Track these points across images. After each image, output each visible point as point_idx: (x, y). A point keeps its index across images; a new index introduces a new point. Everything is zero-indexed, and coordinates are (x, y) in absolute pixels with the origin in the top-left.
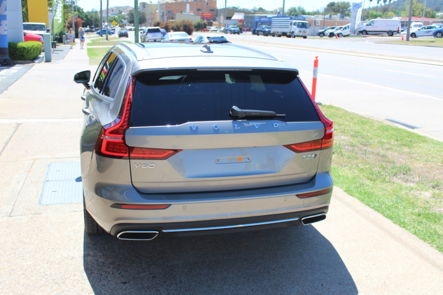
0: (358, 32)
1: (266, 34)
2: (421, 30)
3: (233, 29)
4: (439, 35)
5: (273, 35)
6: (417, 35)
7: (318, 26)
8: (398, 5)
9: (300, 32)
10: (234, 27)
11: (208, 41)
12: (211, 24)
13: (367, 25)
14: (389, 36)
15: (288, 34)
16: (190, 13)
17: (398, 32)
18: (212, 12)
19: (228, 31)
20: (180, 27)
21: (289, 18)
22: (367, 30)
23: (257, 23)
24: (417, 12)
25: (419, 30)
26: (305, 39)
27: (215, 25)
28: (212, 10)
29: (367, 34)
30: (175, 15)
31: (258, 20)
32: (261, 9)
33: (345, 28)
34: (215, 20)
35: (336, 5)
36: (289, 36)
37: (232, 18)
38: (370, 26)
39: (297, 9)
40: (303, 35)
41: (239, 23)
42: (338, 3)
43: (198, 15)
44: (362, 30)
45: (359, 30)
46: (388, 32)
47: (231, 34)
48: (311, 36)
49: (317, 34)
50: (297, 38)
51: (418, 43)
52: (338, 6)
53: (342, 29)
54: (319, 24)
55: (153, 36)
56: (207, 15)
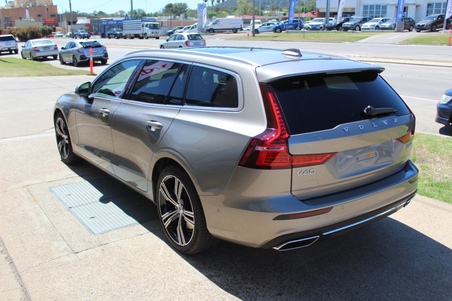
0: (205, 31)
1: (119, 37)
2: (262, 27)
3: (82, 34)
4: (278, 30)
5: (125, 37)
6: (259, 31)
7: (165, 26)
8: (228, 5)
9: (153, 33)
10: (82, 32)
11: (81, 46)
12: (55, 30)
13: (213, 24)
14: (234, 33)
15: (141, 36)
16: (31, 19)
17: (241, 29)
18: (53, 18)
19: (77, 36)
20: (27, 33)
21: (141, 20)
22: (214, 28)
23: (104, 26)
24: (248, 10)
25: (260, 26)
26: (157, 40)
27: (58, 30)
28: (53, 16)
29: (214, 32)
30: (14, 22)
31: (106, 23)
32: (101, 13)
33: (193, 28)
34: (57, 25)
35: (174, 7)
36: (142, 38)
37: (77, 23)
38: (216, 25)
39: (137, 11)
40: (156, 36)
41: (86, 27)
42: (175, 4)
43: (39, 21)
44: (209, 28)
45: (207, 29)
46: (233, 29)
47: (81, 38)
48: (163, 36)
49: (167, 34)
50: (150, 40)
51: (263, 38)
52: (176, 7)
53: (190, 28)
54: (166, 25)
55: (6, 44)
56: (50, 20)
